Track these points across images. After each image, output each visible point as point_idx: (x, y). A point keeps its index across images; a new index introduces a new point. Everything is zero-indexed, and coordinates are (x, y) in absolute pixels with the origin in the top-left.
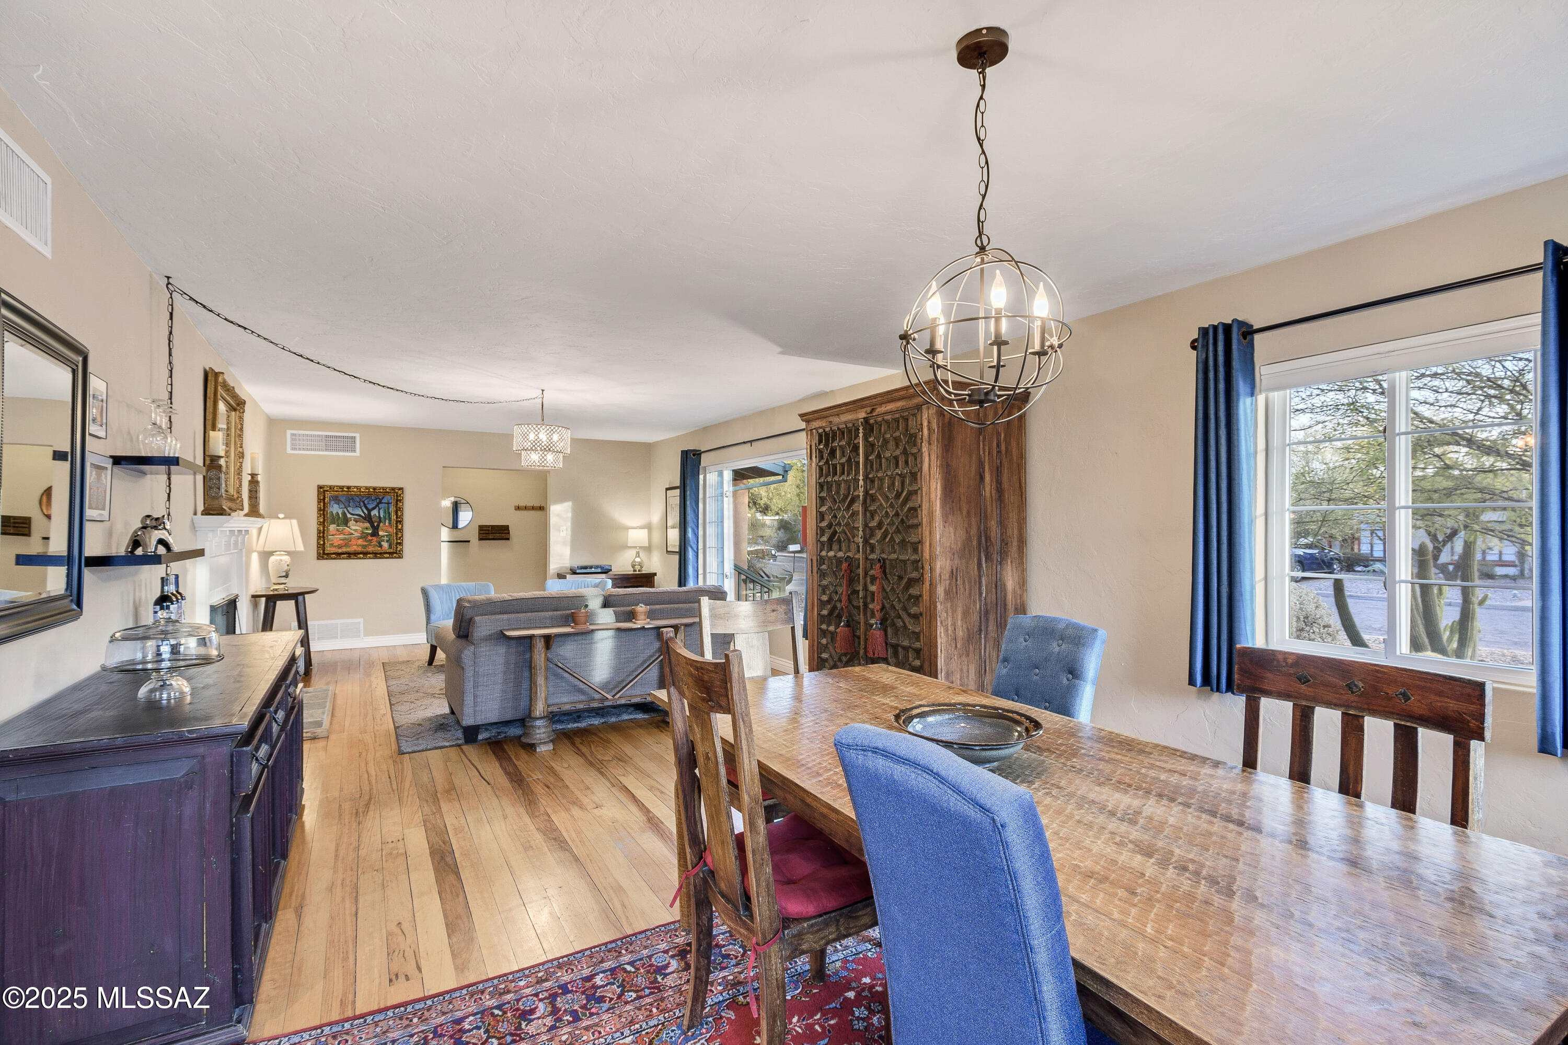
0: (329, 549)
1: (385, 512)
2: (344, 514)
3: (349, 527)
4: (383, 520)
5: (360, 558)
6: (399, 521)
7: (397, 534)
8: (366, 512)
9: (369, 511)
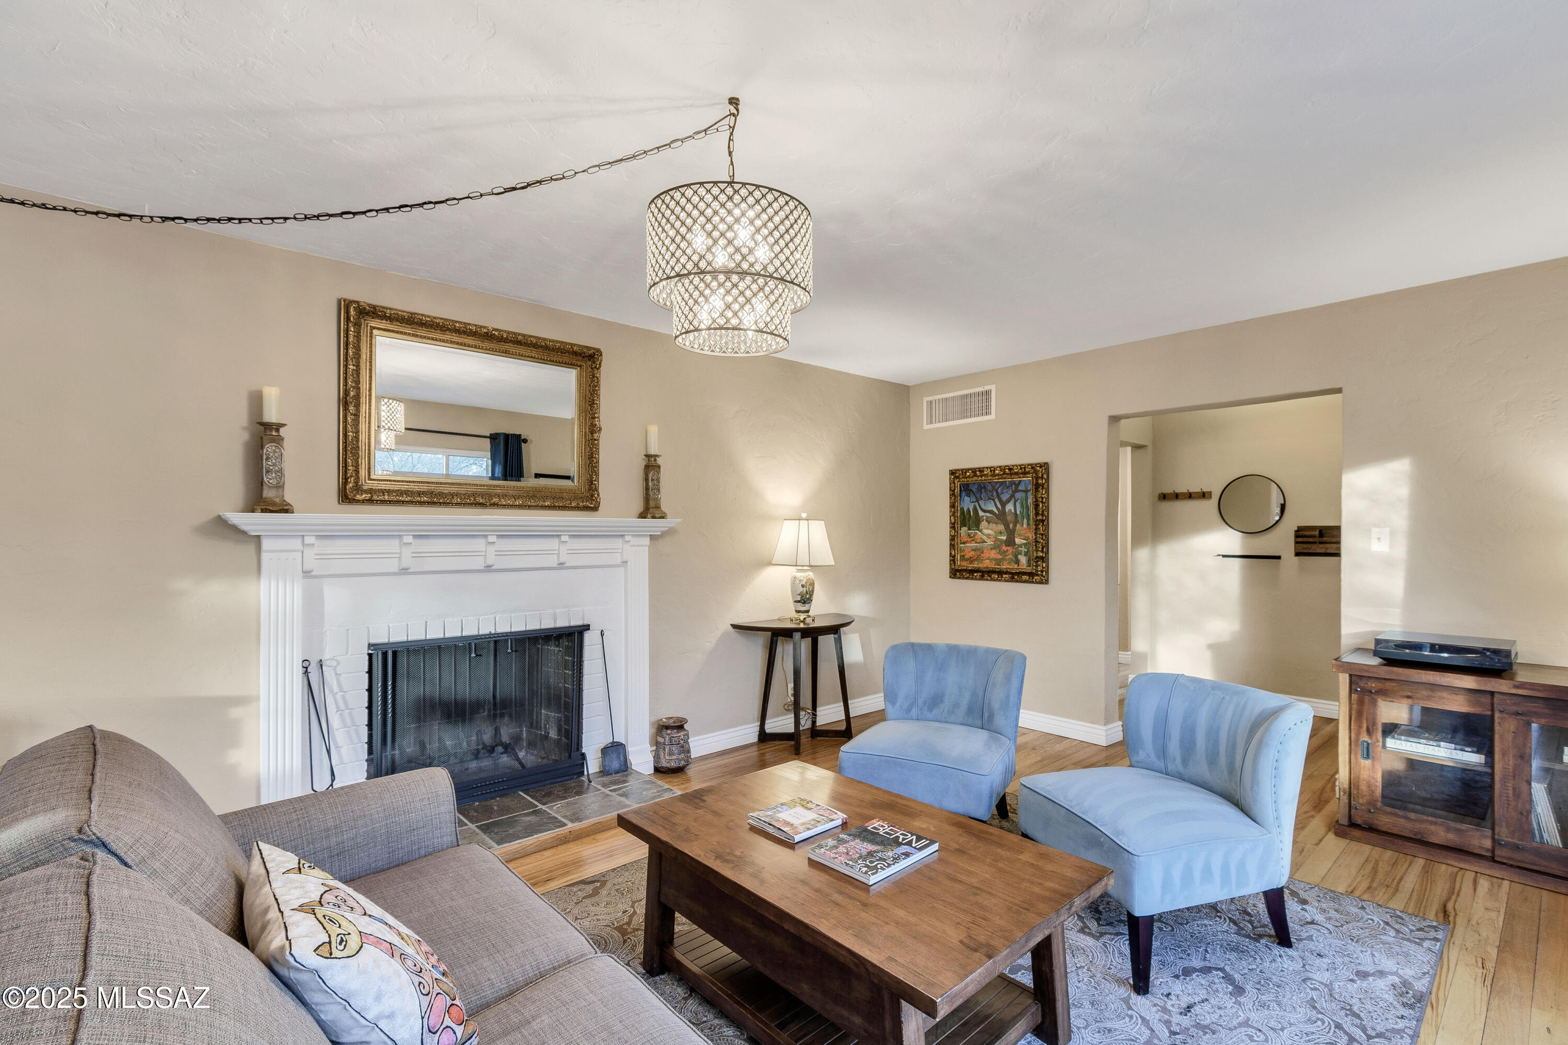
0: (961, 564)
1: (1022, 506)
2: (975, 510)
3: (981, 531)
4: (1019, 519)
5: (995, 580)
6: (1043, 520)
7: (1039, 543)
8: (999, 506)
9: (1004, 504)
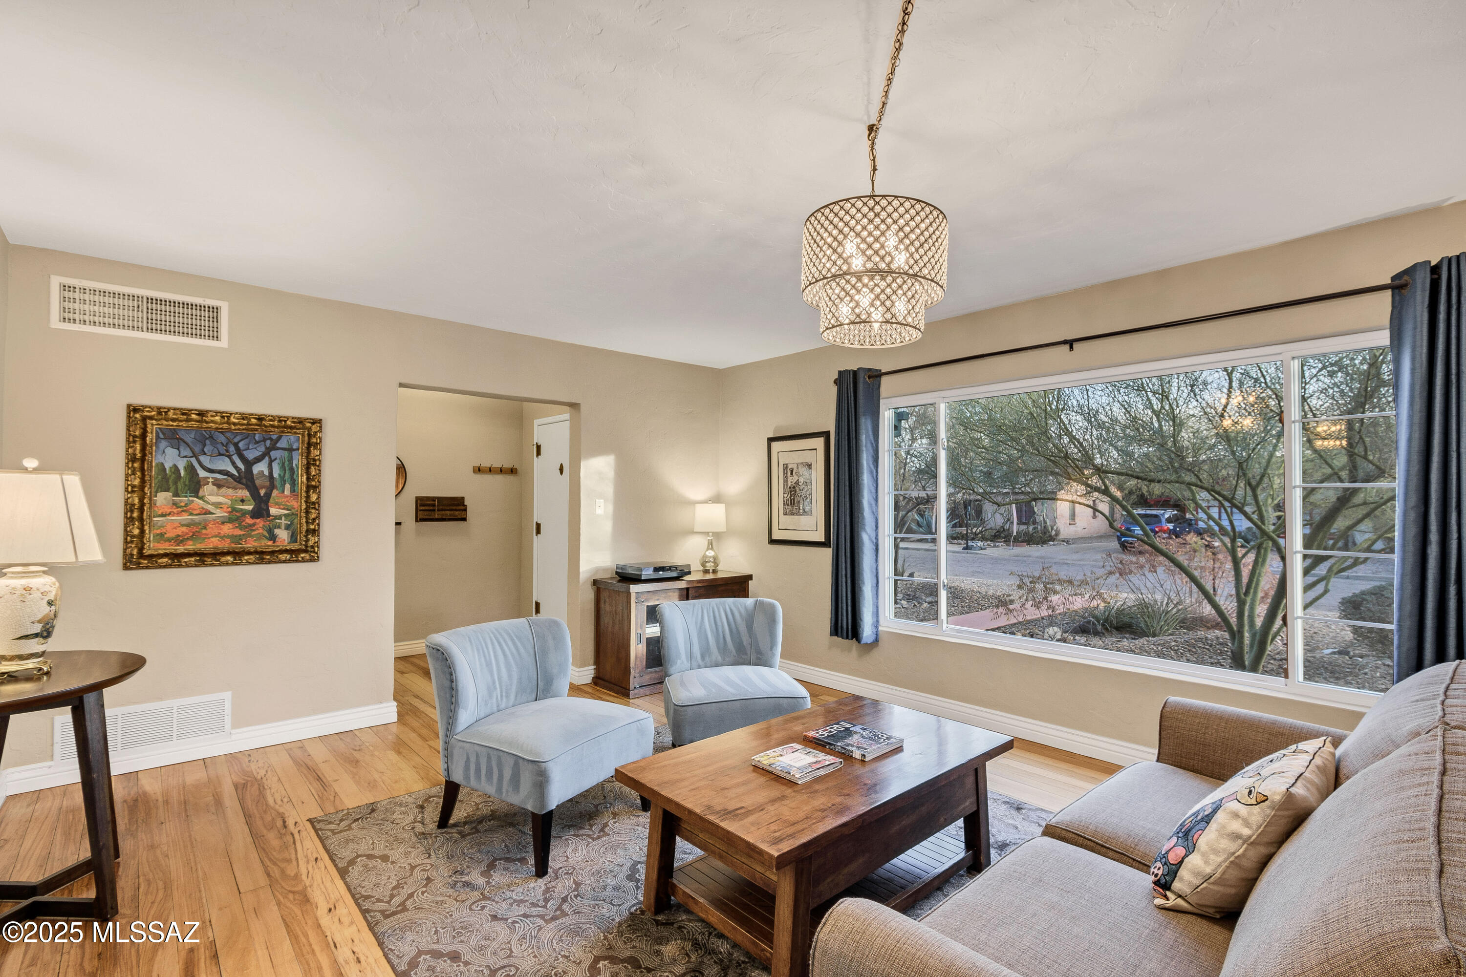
0: (152, 546)
1: (283, 467)
2: (191, 469)
3: (202, 498)
4: (278, 483)
5: (227, 564)
6: (313, 486)
7: (307, 512)
8: (241, 466)
9: (249, 464)
